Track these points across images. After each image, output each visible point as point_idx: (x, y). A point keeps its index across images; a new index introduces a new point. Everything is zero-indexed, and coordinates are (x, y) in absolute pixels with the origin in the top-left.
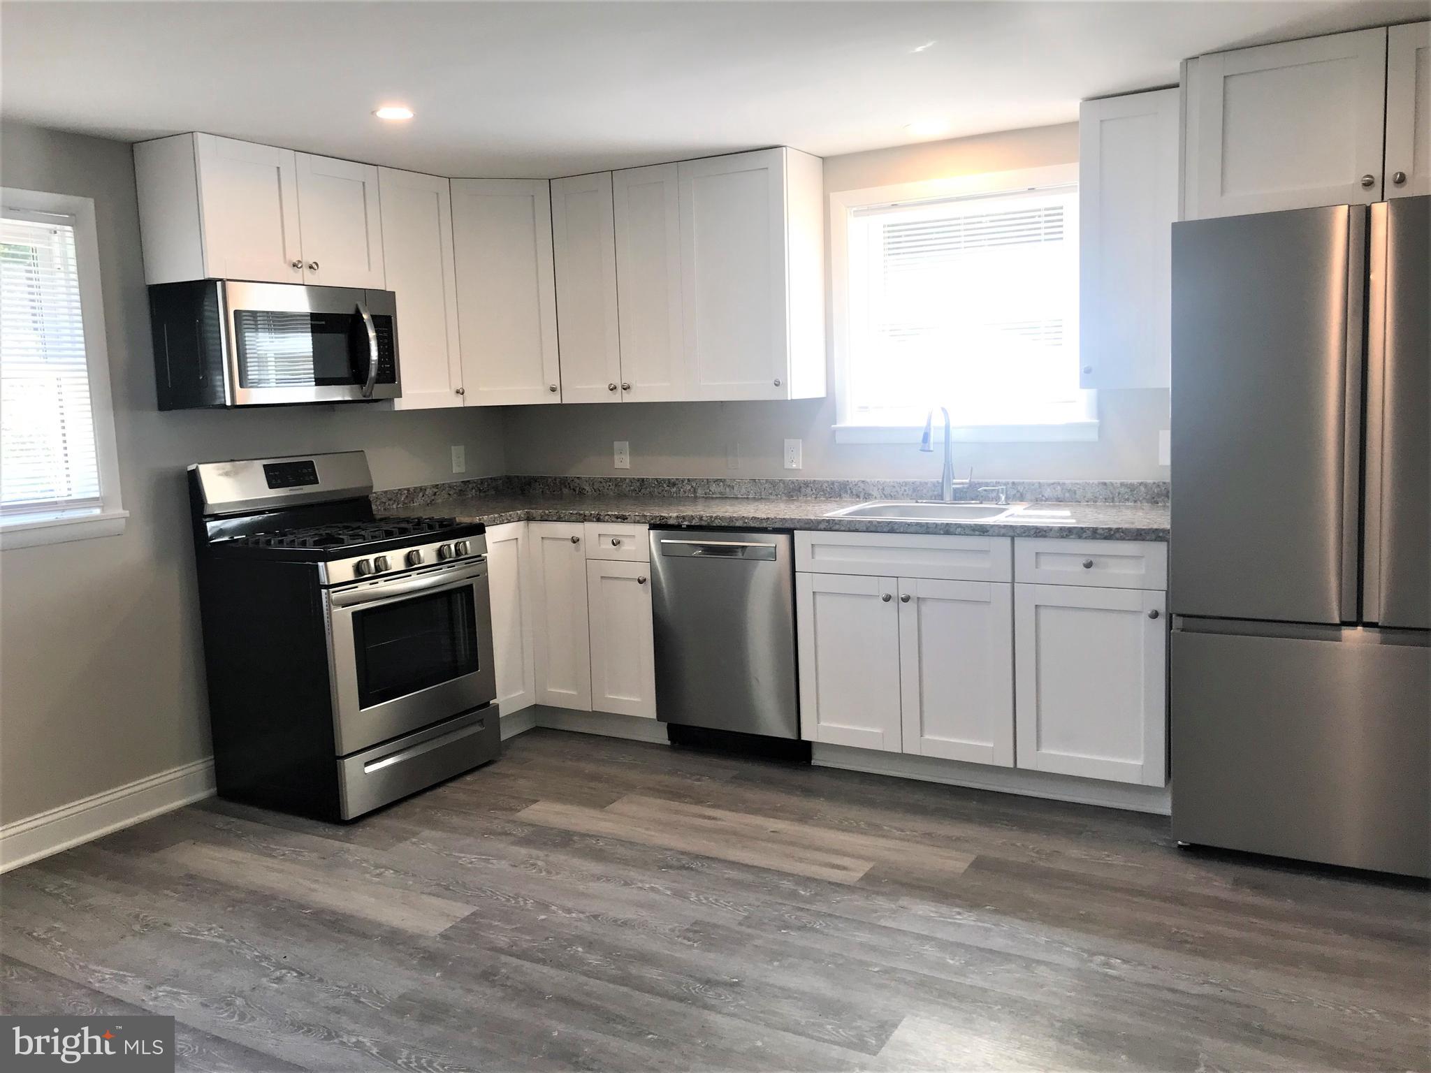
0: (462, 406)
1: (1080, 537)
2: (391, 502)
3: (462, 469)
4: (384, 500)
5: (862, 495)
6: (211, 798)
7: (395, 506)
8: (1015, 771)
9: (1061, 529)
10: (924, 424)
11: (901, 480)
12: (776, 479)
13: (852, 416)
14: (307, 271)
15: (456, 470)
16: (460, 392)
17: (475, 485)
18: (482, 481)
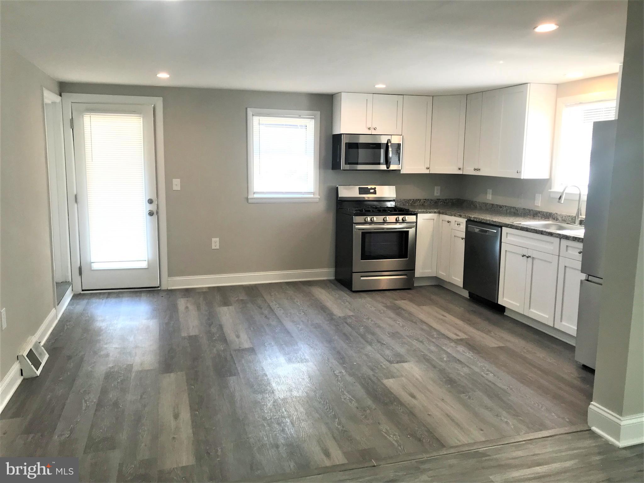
0: (429, 173)
1: (578, 241)
2: (406, 203)
3: (439, 194)
4: (403, 202)
5: (555, 219)
6: (333, 280)
7: (407, 204)
8: (554, 328)
9: (574, 237)
10: (562, 191)
11: (568, 215)
12: (531, 209)
13: (557, 188)
14: (373, 130)
15: (435, 194)
16: (428, 168)
17: (442, 201)
18: (446, 200)
